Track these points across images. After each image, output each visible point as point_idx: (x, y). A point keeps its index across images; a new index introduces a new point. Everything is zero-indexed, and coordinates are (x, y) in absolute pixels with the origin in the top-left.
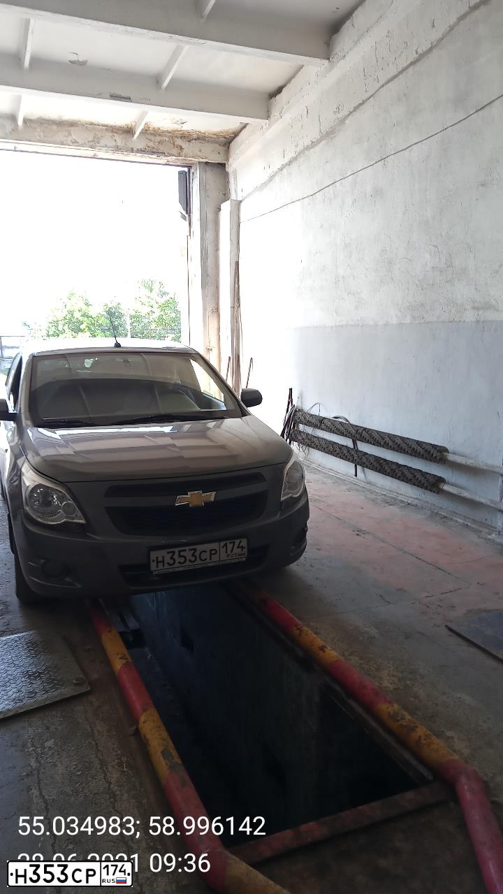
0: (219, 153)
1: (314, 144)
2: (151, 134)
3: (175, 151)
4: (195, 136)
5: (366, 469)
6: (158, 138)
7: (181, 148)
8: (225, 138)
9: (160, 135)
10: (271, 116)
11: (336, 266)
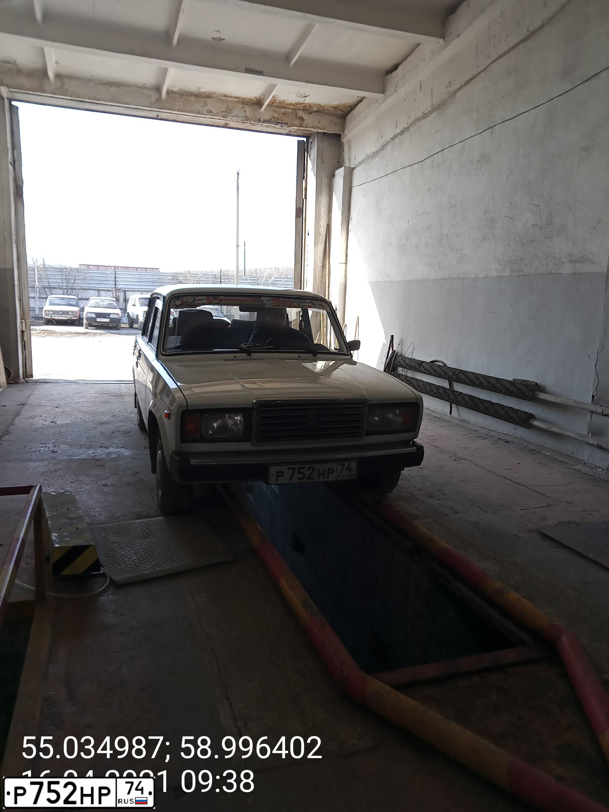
0: (336, 125)
1: (425, 116)
2: (277, 106)
3: (297, 122)
4: (315, 109)
5: (461, 408)
6: (283, 110)
7: (303, 119)
8: (342, 111)
9: (284, 107)
10: (387, 91)
11: (441, 225)
